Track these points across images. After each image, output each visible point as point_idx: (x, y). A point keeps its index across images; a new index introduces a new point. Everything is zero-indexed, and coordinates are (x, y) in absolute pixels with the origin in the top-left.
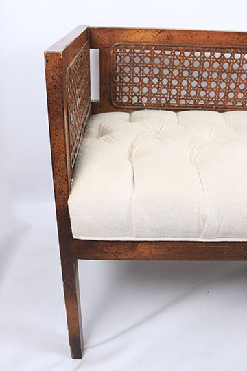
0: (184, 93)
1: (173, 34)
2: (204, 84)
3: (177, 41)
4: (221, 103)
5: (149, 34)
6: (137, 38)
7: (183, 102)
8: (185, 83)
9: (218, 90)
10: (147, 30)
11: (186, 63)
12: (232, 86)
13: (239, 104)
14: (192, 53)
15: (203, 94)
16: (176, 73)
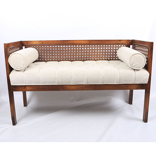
0: (48, 57)
1: (44, 42)
2: (53, 54)
3: (45, 43)
4: (59, 59)
5: (37, 42)
6: (34, 43)
7: (48, 59)
8: (48, 54)
9: (58, 55)
10: (37, 41)
11: (48, 49)
12: (61, 54)
13: (64, 59)
14: (49, 46)
15: (54, 57)
16: (45, 52)
